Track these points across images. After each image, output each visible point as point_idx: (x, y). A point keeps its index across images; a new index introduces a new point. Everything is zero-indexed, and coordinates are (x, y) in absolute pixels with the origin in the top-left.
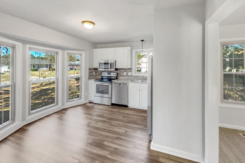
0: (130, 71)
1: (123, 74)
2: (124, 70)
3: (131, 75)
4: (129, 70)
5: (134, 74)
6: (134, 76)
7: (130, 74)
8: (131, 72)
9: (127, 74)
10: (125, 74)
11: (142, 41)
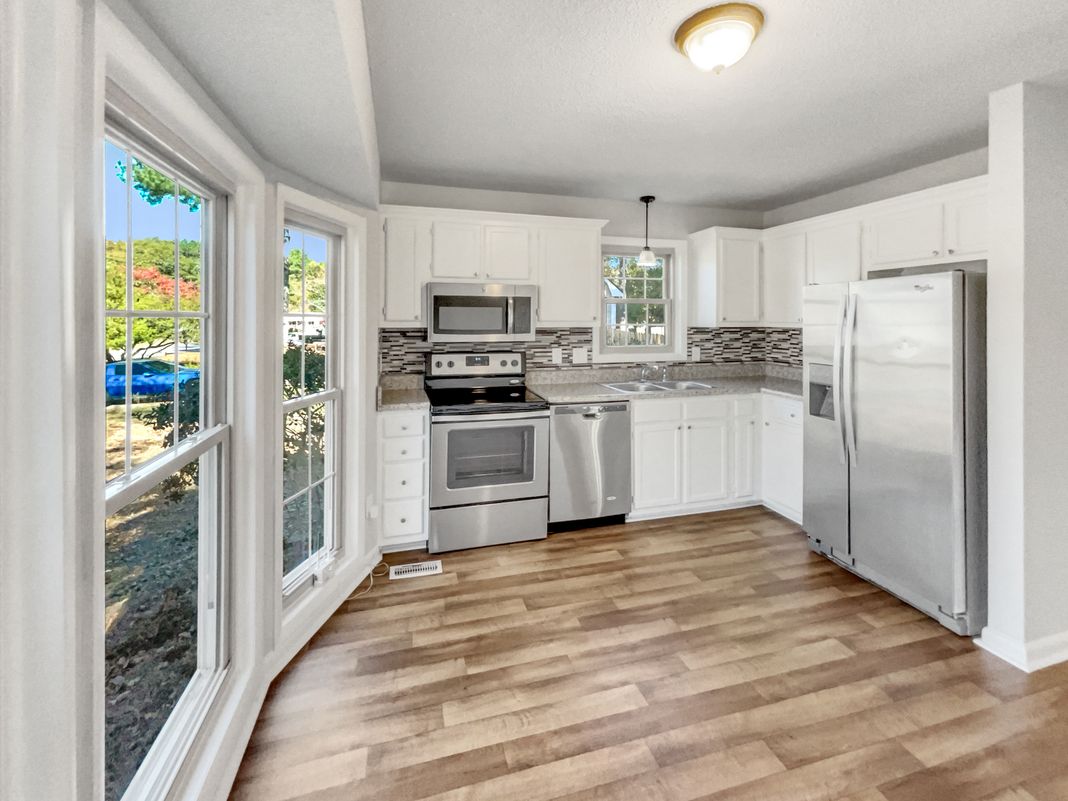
0: (580, 342)
1: (545, 361)
2: (553, 338)
3: (585, 361)
4: (574, 338)
5: (597, 358)
6: (603, 367)
7: (579, 356)
8: (586, 347)
9: (567, 359)
10: (557, 356)
11: (647, 199)
